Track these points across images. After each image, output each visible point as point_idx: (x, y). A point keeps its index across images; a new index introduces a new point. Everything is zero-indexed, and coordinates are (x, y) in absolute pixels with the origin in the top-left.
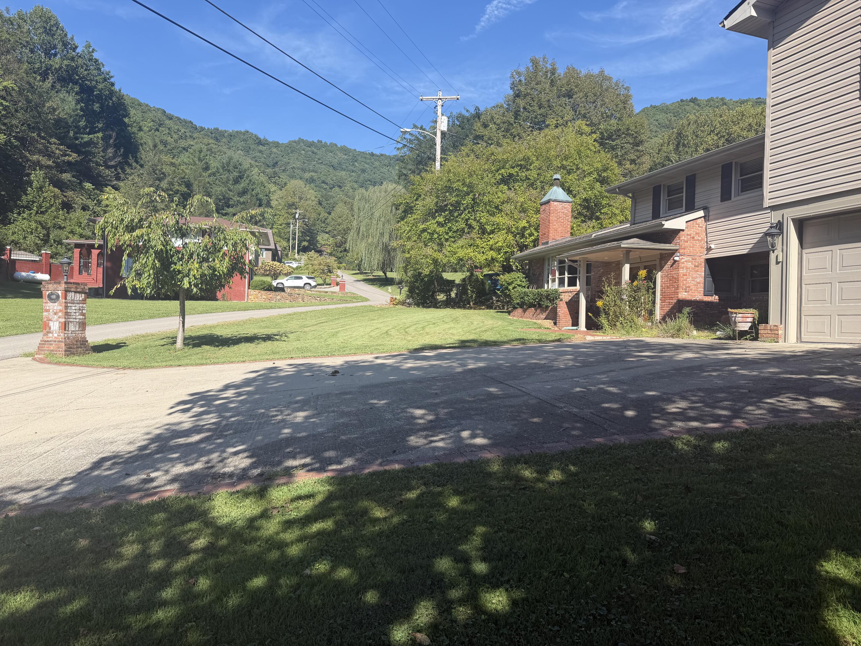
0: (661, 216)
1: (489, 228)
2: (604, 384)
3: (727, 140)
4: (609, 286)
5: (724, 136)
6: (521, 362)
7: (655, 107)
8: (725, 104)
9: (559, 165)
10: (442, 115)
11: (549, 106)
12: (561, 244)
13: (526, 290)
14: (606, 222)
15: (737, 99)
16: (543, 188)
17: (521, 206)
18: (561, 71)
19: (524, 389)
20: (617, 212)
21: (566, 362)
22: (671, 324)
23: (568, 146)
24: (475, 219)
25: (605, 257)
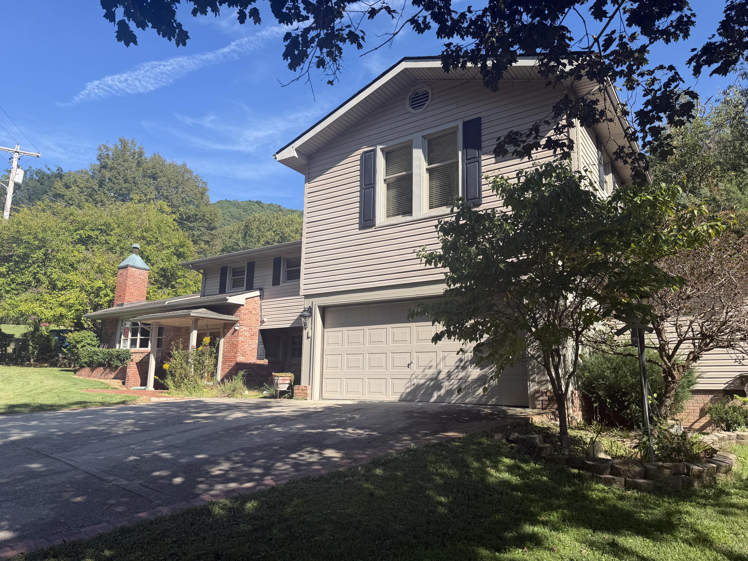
0: (226, 292)
1: (59, 284)
2: (158, 449)
3: (281, 237)
4: (176, 350)
5: (279, 234)
6: (77, 429)
7: (229, 201)
8: (281, 210)
9: (140, 236)
10: (18, 167)
11: (134, 183)
12: (136, 307)
13: (96, 349)
14: (180, 291)
15: (290, 209)
16: (122, 253)
17: (98, 267)
18: (148, 155)
19: (72, 463)
20: (191, 283)
21: (126, 427)
22: (228, 384)
23: (149, 220)
24: (45, 274)
25: (177, 322)
